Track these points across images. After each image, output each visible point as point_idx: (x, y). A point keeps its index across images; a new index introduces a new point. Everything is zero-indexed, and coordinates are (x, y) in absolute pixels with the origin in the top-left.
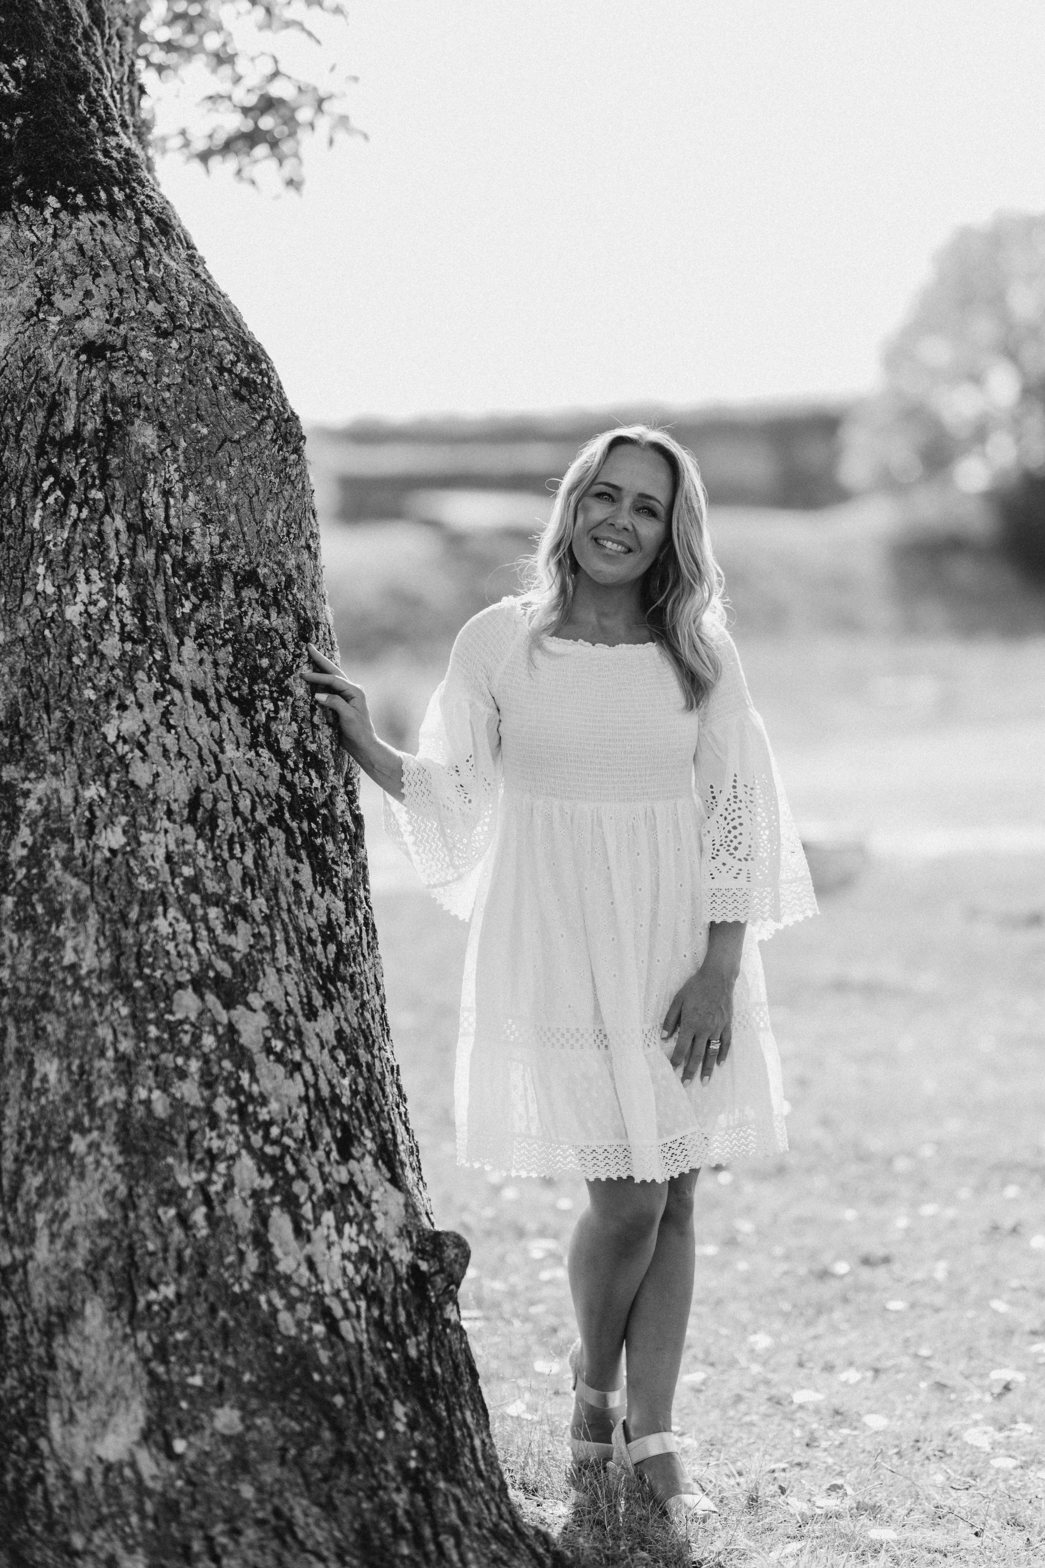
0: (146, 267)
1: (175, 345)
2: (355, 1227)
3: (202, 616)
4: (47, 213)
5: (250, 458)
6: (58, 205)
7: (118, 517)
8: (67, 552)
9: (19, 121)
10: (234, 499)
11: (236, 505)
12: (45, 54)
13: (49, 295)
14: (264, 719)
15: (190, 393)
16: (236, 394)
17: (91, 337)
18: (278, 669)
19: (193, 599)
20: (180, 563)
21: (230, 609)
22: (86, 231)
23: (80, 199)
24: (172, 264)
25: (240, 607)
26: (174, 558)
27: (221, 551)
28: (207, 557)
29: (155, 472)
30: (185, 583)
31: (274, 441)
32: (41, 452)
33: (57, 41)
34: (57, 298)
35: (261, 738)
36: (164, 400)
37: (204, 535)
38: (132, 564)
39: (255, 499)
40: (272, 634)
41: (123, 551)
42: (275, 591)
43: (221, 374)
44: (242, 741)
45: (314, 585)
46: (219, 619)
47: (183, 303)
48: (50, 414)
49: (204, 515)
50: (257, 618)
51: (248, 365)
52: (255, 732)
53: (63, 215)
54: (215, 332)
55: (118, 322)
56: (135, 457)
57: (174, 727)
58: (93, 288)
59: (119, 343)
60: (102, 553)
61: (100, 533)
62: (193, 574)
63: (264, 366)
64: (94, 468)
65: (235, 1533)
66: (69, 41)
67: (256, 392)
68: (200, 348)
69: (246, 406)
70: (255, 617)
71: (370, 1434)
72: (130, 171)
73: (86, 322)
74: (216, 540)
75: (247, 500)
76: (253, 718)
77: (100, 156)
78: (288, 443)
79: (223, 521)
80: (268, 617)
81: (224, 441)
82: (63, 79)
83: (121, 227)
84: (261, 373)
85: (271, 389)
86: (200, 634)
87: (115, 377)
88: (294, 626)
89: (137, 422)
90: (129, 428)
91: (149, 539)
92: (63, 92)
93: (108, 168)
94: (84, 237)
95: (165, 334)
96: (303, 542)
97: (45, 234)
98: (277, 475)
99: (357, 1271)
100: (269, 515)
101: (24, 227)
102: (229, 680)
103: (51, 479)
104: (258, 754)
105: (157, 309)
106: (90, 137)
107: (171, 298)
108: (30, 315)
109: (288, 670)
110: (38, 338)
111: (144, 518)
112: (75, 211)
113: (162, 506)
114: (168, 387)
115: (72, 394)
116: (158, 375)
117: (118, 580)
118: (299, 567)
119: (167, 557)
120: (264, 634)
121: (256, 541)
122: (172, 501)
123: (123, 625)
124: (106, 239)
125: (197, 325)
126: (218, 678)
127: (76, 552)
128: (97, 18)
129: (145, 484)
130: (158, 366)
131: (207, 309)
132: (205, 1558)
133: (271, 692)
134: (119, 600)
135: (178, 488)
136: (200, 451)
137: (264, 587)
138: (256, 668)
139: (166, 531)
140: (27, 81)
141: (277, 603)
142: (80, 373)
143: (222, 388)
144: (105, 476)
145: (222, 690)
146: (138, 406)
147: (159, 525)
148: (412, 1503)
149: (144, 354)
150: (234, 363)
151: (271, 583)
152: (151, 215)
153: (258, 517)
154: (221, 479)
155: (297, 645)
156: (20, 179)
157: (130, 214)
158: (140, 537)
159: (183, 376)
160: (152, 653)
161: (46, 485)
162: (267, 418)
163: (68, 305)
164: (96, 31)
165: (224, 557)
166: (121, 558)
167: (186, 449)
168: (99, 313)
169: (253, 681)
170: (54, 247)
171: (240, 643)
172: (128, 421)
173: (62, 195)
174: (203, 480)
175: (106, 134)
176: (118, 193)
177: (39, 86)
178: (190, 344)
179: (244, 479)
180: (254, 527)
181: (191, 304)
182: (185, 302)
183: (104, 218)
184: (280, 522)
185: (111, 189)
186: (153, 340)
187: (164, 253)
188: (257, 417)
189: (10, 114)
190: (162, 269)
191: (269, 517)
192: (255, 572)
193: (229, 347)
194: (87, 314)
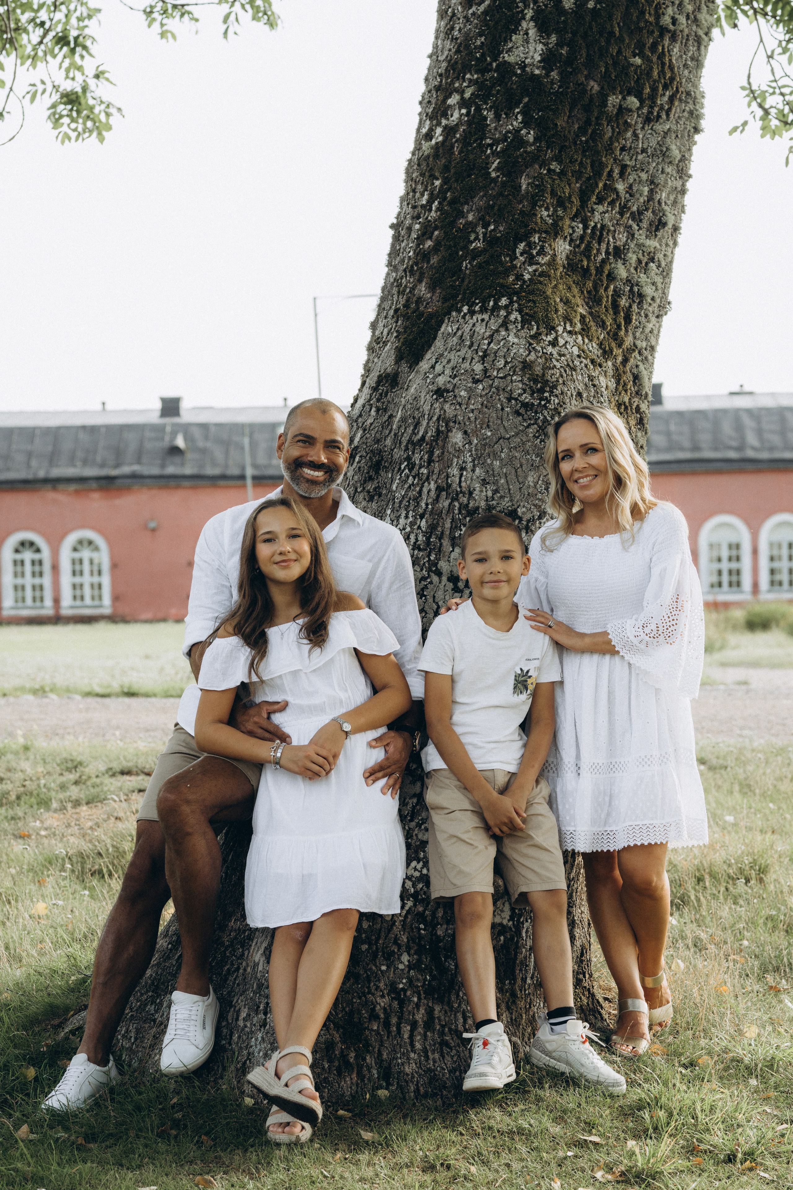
1: (481, 387)
2: (421, 863)
4: (461, 315)
5: (515, 448)
6: (467, 311)
7: (432, 483)
8: (401, 502)
10: (504, 470)
11: (506, 474)
15: (484, 413)
16: (517, 413)
17: (440, 386)
20: (464, 507)
22: (472, 325)
23: (478, 307)
26: (460, 504)
27: (493, 499)
28: (483, 504)
29: (458, 457)
30: (465, 518)
31: (536, 437)
32: (407, 449)
34: (438, 364)
36: (469, 418)
37: (481, 491)
38: (433, 508)
39: (520, 470)
41: (430, 501)
42: (528, 521)
43: (509, 401)
48: (415, 428)
51: (532, 395)
53: (467, 316)
54: (514, 378)
55: (455, 376)
56: (450, 450)
57: (425, 596)
58: (452, 358)
59: (452, 388)
60: (418, 503)
61: (420, 492)
63: (546, 394)
64: (426, 456)
67: (531, 410)
68: (497, 389)
69: (520, 418)
71: (376, 966)
73: (440, 377)
74: (490, 494)
75: (513, 471)
77: (511, 278)
79: (496, 483)
83: (492, 321)
84: (542, 399)
87: (447, 406)
89: (454, 430)
91: (448, 494)
93: (507, 287)
94: (467, 329)
95: (476, 381)
99: (414, 886)
100: (530, 479)
101: (450, 324)
103: (406, 463)
111: (447, 483)
112: (472, 313)
113: (458, 476)
114: (472, 411)
115: (426, 417)
116: (468, 405)
117: (422, 517)
119: (456, 504)
122: (465, 473)
123: (417, 540)
124: (478, 329)
125: (502, 375)
127: (405, 503)
129: (452, 464)
130: (469, 399)
134: (419, 527)
135: (469, 466)
136: (485, 445)
137: (521, 519)
139: (459, 489)
142: (432, 405)
143: (507, 409)
144: (430, 461)
146: (455, 422)
147: (455, 486)
148: (390, 1006)
149: (463, 393)
153: (521, 480)
154: (496, 460)
156: (461, 297)
157: (503, 313)
158: (443, 493)
159: (482, 405)
160: (429, 555)
161: (403, 466)
162: (533, 424)
163: (439, 368)
165: (494, 503)
166: (427, 504)
167: (477, 444)
168: (448, 372)
172: (449, 430)
173: (471, 305)
174: (486, 461)
175: (531, 264)
176: (504, 301)
177: (491, 241)
178: (491, 386)
179: (511, 459)
180: (518, 486)
181: (506, 363)
182: (502, 362)
183: (486, 316)
184: (540, 482)
185: (499, 299)
186: (470, 385)
187: (512, 334)
188: (525, 424)
189: (473, 259)
190: (502, 344)
191: (530, 480)
192: (515, 511)
193: (520, 386)
194: (443, 373)
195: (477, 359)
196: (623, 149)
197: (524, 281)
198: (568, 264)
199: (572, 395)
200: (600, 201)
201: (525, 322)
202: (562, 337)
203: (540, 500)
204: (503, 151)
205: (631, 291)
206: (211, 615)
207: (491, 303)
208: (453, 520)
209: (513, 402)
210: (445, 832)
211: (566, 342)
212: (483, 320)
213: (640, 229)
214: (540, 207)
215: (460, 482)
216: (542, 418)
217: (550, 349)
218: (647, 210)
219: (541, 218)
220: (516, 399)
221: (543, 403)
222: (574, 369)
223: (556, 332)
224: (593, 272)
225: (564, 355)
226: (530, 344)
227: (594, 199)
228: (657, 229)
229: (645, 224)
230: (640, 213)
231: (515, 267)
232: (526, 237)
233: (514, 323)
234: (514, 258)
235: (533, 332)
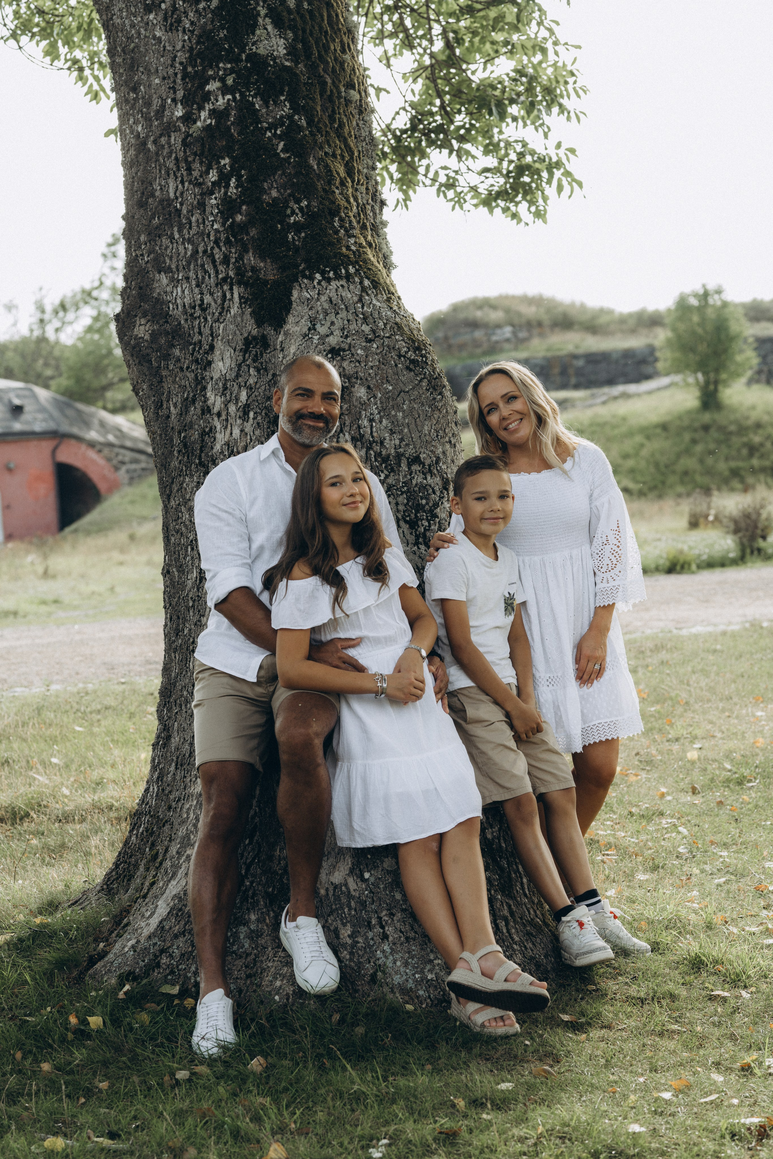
0: (363, 307)
1: (375, 346)
4: (315, 283)
5: (414, 400)
6: (320, 278)
7: (347, 434)
9: (303, 235)
10: (407, 421)
11: (408, 424)
12: (317, 198)
13: (314, 325)
14: (422, 530)
15: (383, 370)
16: (408, 368)
17: (333, 345)
18: (430, 505)
19: (386, 472)
20: (378, 455)
21: (406, 476)
22: (334, 291)
23: (331, 274)
24: (378, 304)
25: (411, 475)
26: (375, 452)
28: (393, 451)
29: (365, 410)
30: (381, 465)
31: (428, 390)
33: (324, 190)
34: (318, 326)
35: (421, 540)
36: (369, 374)
37: (391, 440)
39: (418, 420)
40: (428, 487)
42: (430, 466)
43: (400, 358)
44: (410, 542)
45: (453, 461)
46: (399, 481)
47: (381, 324)
49: (391, 430)
50: (419, 480)
51: (415, 352)
52: (417, 537)
53: (323, 283)
54: (397, 337)
55: (347, 337)
56: (356, 404)
58: (335, 320)
59: (347, 347)
62: (386, 459)
63: (424, 352)
65: (391, 915)
66: (330, 188)
67: (418, 366)
68: (388, 346)
69: (412, 373)
70: (418, 479)
72: (360, 256)
73: (331, 338)
74: (397, 442)
75: (414, 421)
76: (416, 530)
77: (344, 249)
78: (435, 390)
79: (401, 432)
80: (426, 479)
81: (401, 392)
82: (326, 210)
83: (352, 287)
84: (422, 356)
85: (427, 363)
87: (345, 364)
88: (440, 483)
89: (357, 386)
90: (353, 389)
91: (362, 444)
92: (326, 217)
93: (347, 256)
94: (333, 294)
95: (370, 341)
96: (447, 439)
97: (314, 293)
98: (429, 407)
100: (426, 428)
101: (304, 290)
102: (404, 512)
104: (419, 548)
105: (366, 328)
106: (339, 240)
107: (375, 322)
108: (305, 335)
109: (436, 505)
110: (308, 347)
111: (360, 434)
112: (329, 280)
113: (369, 427)
114: (372, 367)
116: (366, 362)
118: (444, 453)
119: (372, 452)
120: (423, 488)
121: (419, 441)
122: (374, 424)
124: (344, 294)
125: (387, 335)
128: (350, 172)
129: (360, 417)
130: (367, 357)
131: (394, 325)
132: (378, 927)
133: (427, 517)
135: (377, 417)
136: (388, 398)
137: (424, 464)
138: (419, 505)
139: (371, 439)
140: (307, 213)
141: (430, 471)
143: (400, 366)
145: (400, 517)
146: (357, 378)
147: (368, 436)
149: (359, 352)
150: (406, 352)
151: (428, 462)
152: (369, 279)
153: (420, 429)
154: (399, 411)
155: (441, 492)
156: (303, 266)
157: (357, 279)
158: (359, 443)
159: (379, 361)
162: (424, 378)
163: (322, 330)
164: (349, 180)
165: (402, 450)
167: (381, 398)
168: (337, 333)
169: (417, 512)
170: (318, 300)
171: (411, 492)
172: (351, 386)
173: (323, 273)
174: (390, 413)
176: (352, 269)
179: (411, 410)
180: (418, 434)
181: (384, 324)
183: (344, 283)
185: (347, 268)
186: (364, 344)
187: (373, 298)
189: (298, 231)
192: (419, 457)
194: (332, 333)
197: (351, 251)
201: (375, 288)
204: (283, 134)
206: (240, 562)
207: (342, 271)
209: (403, 359)
210: (491, 742)
212: (343, 286)
220: (404, 357)
234: (336, 230)
235: (385, 297)
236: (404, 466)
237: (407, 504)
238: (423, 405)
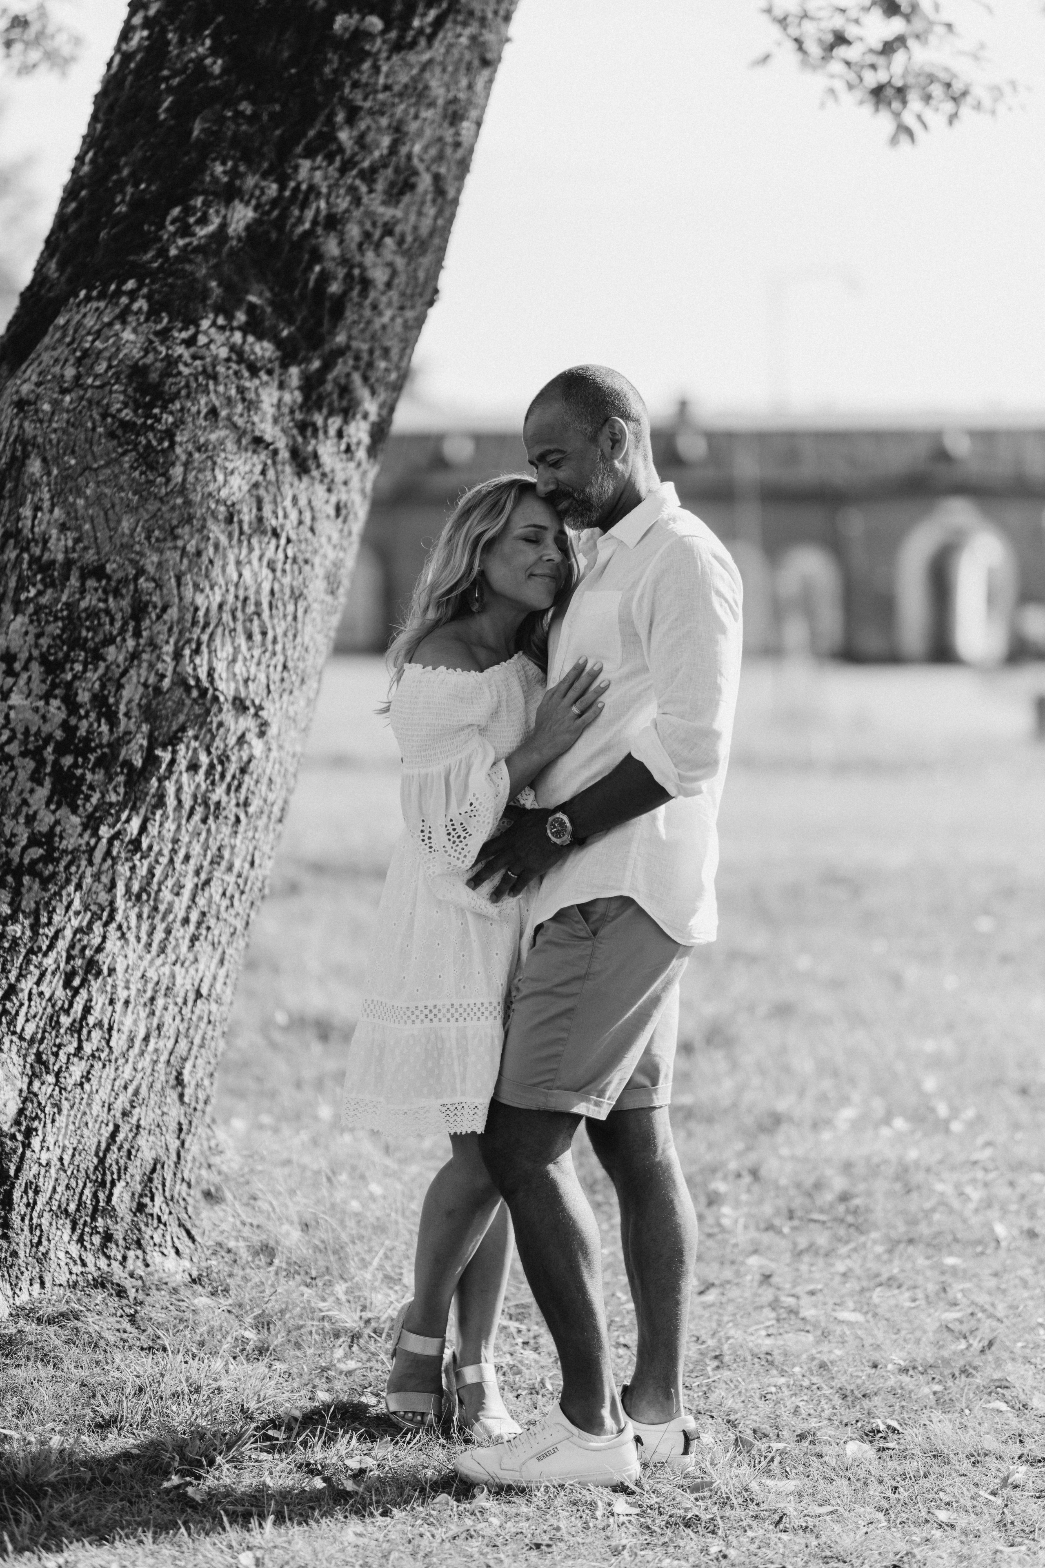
1: (68, 399)
3: (44, 600)
4: (75, 303)
5: (105, 482)
10: (91, 512)
11: (92, 517)
14: (69, 677)
15: (69, 435)
16: (112, 435)
17: (23, 396)
18: (99, 640)
19: (40, 586)
20: (36, 560)
21: (72, 594)
23: (97, 291)
25: (81, 593)
26: (32, 557)
28: (60, 557)
29: (33, 493)
30: (35, 575)
31: (135, 468)
35: (58, 692)
36: (50, 441)
37: (59, 540)
39: (110, 512)
40: (104, 614)
42: (119, 582)
43: (104, 419)
44: (34, 693)
46: (58, 601)
47: (100, 367)
49: (63, 524)
50: (93, 602)
51: (135, 411)
52: (54, 686)
53: (82, 303)
54: (116, 387)
55: (40, 384)
56: (25, 482)
59: (33, 400)
62: (45, 568)
63: (156, 411)
67: (132, 431)
68: (90, 402)
69: (115, 442)
70: (92, 600)
73: (26, 385)
74: (70, 543)
75: (102, 514)
76: (56, 676)
78: (149, 469)
79: (79, 528)
80: (106, 601)
81: (84, 470)
84: (150, 416)
85: (152, 428)
86: (36, 612)
87: (26, 424)
88: (128, 608)
89: (32, 456)
91: (16, 543)
95: (64, 391)
98: (135, 494)
102: (49, 647)
104: (47, 703)
109: (109, 640)
111: (16, 527)
112: (88, 299)
113: (31, 518)
114: (55, 431)
116: (50, 421)
119: (26, 556)
120: (96, 614)
121: (108, 544)
122: (39, 514)
125: (99, 384)
126: (37, 645)
129: (24, 502)
130: (53, 413)
133: (85, 658)
135: (46, 505)
136: (66, 477)
137: (109, 578)
138: (78, 639)
139: (30, 536)
141: (117, 590)
142: (10, 422)
145: (36, 655)
146: (33, 445)
147: (26, 532)
149: (46, 407)
150: (119, 411)
151: (117, 576)
153: (112, 525)
154: (80, 498)
159: (68, 422)
162: (131, 451)
165: (75, 555)
167: (57, 476)
168: (34, 378)
169: (71, 649)
171: (71, 619)
172: (26, 455)
173: (90, 289)
174: (66, 499)
175: (183, 236)
176: (130, 285)
177: (137, 204)
178: (81, 398)
179: (99, 498)
180: (108, 534)
181: (110, 367)
182: (104, 365)
183: (102, 304)
184: (139, 529)
185: (124, 282)
186: (55, 396)
187: (129, 329)
188: (120, 450)
189: (112, 228)
190: (111, 341)
191: (126, 525)
192: (103, 567)
193: (122, 398)
195: (72, 361)
196: (355, 85)
197: (167, 258)
198: (248, 236)
199: (199, 412)
200: (309, 153)
201: (153, 314)
202: (206, 333)
203: (137, 553)
204: (180, 85)
205: (349, 276)
207: (113, 287)
208: (20, 578)
209: (109, 420)
211: (211, 341)
212: (97, 309)
213: (371, 191)
214: (214, 160)
215: (33, 526)
216: (144, 442)
217: (180, 350)
218: (385, 166)
219: (212, 175)
220: (113, 417)
221: (149, 422)
222: (215, 377)
223: (198, 326)
224: (287, 248)
225: (202, 358)
226: (151, 342)
227: (299, 149)
228: (402, 193)
229: (380, 186)
230: (373, 170)
231: (160, 239)
232: (184, 200)
233: (137, 313)
234: (162, 226)
235: (159, 327)
236: (74, 581)
237: (59, 636)
238: (121, 489)
